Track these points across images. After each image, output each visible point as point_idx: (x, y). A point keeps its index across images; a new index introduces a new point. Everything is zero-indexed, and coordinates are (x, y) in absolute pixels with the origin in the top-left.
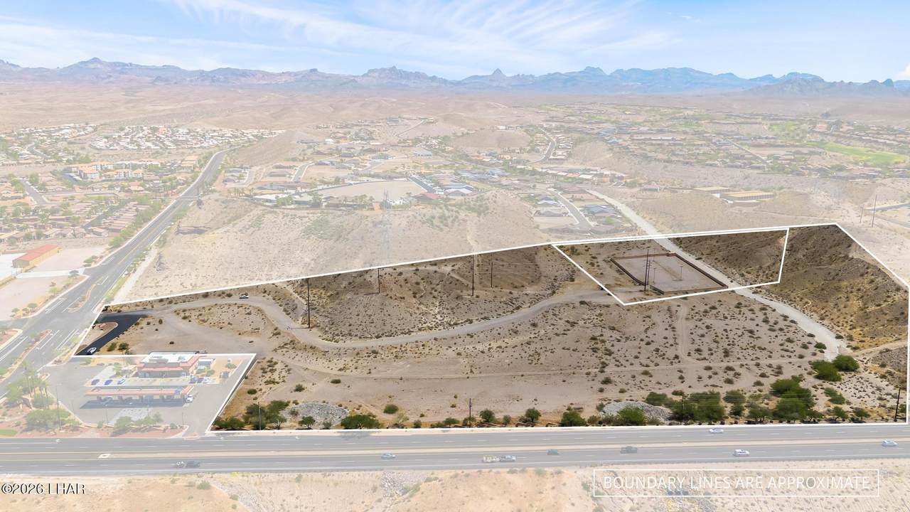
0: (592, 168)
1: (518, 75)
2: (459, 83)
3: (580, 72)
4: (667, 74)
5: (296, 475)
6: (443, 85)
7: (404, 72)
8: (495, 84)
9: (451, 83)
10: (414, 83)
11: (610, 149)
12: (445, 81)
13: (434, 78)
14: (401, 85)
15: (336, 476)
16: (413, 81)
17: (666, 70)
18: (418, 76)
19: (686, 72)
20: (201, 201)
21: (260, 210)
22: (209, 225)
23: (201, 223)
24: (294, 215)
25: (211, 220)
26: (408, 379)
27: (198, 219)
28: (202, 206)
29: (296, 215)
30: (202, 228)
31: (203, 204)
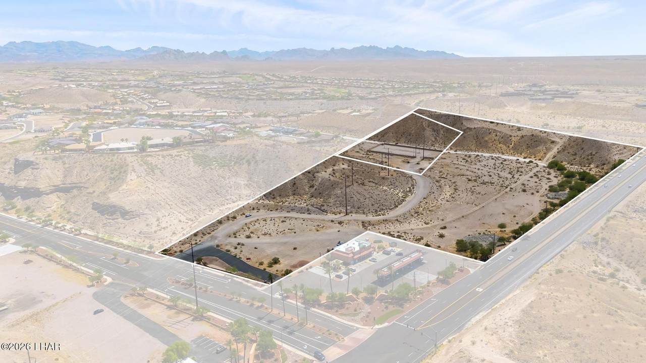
20: (32, 162)
21: (132, 156)
22: (68, 181)
23: (58, 181)
24: (170, 155)
25: (65, 177)
26: (466, 216)
27: (49, 178)
28: (37, 166)
29: (172, 155)
30: (62, 185)
31: (37, 164)
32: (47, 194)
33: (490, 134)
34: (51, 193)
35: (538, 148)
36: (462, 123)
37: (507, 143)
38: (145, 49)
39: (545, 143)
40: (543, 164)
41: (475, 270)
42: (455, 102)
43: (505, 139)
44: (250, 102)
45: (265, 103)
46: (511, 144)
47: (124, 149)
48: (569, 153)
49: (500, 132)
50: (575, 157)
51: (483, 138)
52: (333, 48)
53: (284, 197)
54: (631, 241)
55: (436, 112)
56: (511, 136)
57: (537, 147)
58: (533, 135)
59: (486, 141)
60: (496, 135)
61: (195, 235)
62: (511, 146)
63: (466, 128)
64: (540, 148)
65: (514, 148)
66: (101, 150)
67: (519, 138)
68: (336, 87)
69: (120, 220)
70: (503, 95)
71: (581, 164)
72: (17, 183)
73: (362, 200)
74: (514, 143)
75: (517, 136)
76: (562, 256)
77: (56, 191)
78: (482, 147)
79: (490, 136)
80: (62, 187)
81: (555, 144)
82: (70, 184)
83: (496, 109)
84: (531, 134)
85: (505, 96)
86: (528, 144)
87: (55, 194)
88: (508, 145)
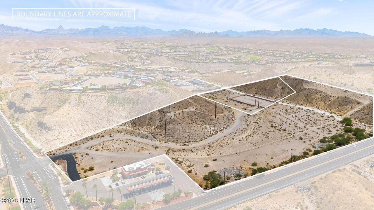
0: (168, 67)
1: (71, 29)
2: (41, 32)
3: (100, 28)
4: (137, 29)
5: (267, 195)
6: (33, 33)
7: (9, 27)
8: (60, 33)
9: (36, 32)
10: (16, 32)
11: (168, 59)
12: (33, 32)
13: (27, 30)
14: (9, 33)
15: (281, 191)
16: (15, 31)
17: (136, 27)
18: (17, 28)
19: (143, 28)
20: (29, 94)
21: (75, 95)
22: (42, 106)
23: (37, 105)
24: (96, 95)
25: (42, 103)
26: (239, 153)
27: (33, 103)
28: (31, 96)
29: (97, 95)
30: (39, 108)
31: (31, 95)
32: (29, 112)
33: (316, 93)
34: (31, 111)
35: (346, 107)
36: (302, 85)
37: (326, 101)
38: (177, 30)
39: (353, 103)
40: (340, 119)
41: (197, 196)
42: (322, 69)
43: (325, 98)
44: (192, 64)
45: (199, 64)
46: (329, 102)
47: (76, 90)
48: (363, 113)
49: (324, 93)
50: (367, 116)
51: (311, 96)
52: (282, 30)
53: (141, 126)
54: (334, 193)
55: (289, 76)
56: (331, 96)
57: (346, 105)
58: (346, 97)
59: (312, 99)
60: (321, 95)
61: (71, 145)
62: (328, 103)
63: (303, 88)
64: (347, 107)
65: (329, 106)
66: (65, 90)
67: (336, 98)
68: (256, 55)
69: (43, 131)
70: (356, 65)
71: (367, 122)
72: (19, 105)
73: (182, 133)
74: (331, 102)
75: (336, 97)
76: (270, 196)
77: (34, 110)
78: (307, 102)
79: (316, 95)
80: (38, 109)
81: (359, 105)
82: (42, 107)
83: (348, 75)
84: (345, 96)
85: (357, 66)
86: (340, 103)
87: (34, 112)
88: (326, 102)
